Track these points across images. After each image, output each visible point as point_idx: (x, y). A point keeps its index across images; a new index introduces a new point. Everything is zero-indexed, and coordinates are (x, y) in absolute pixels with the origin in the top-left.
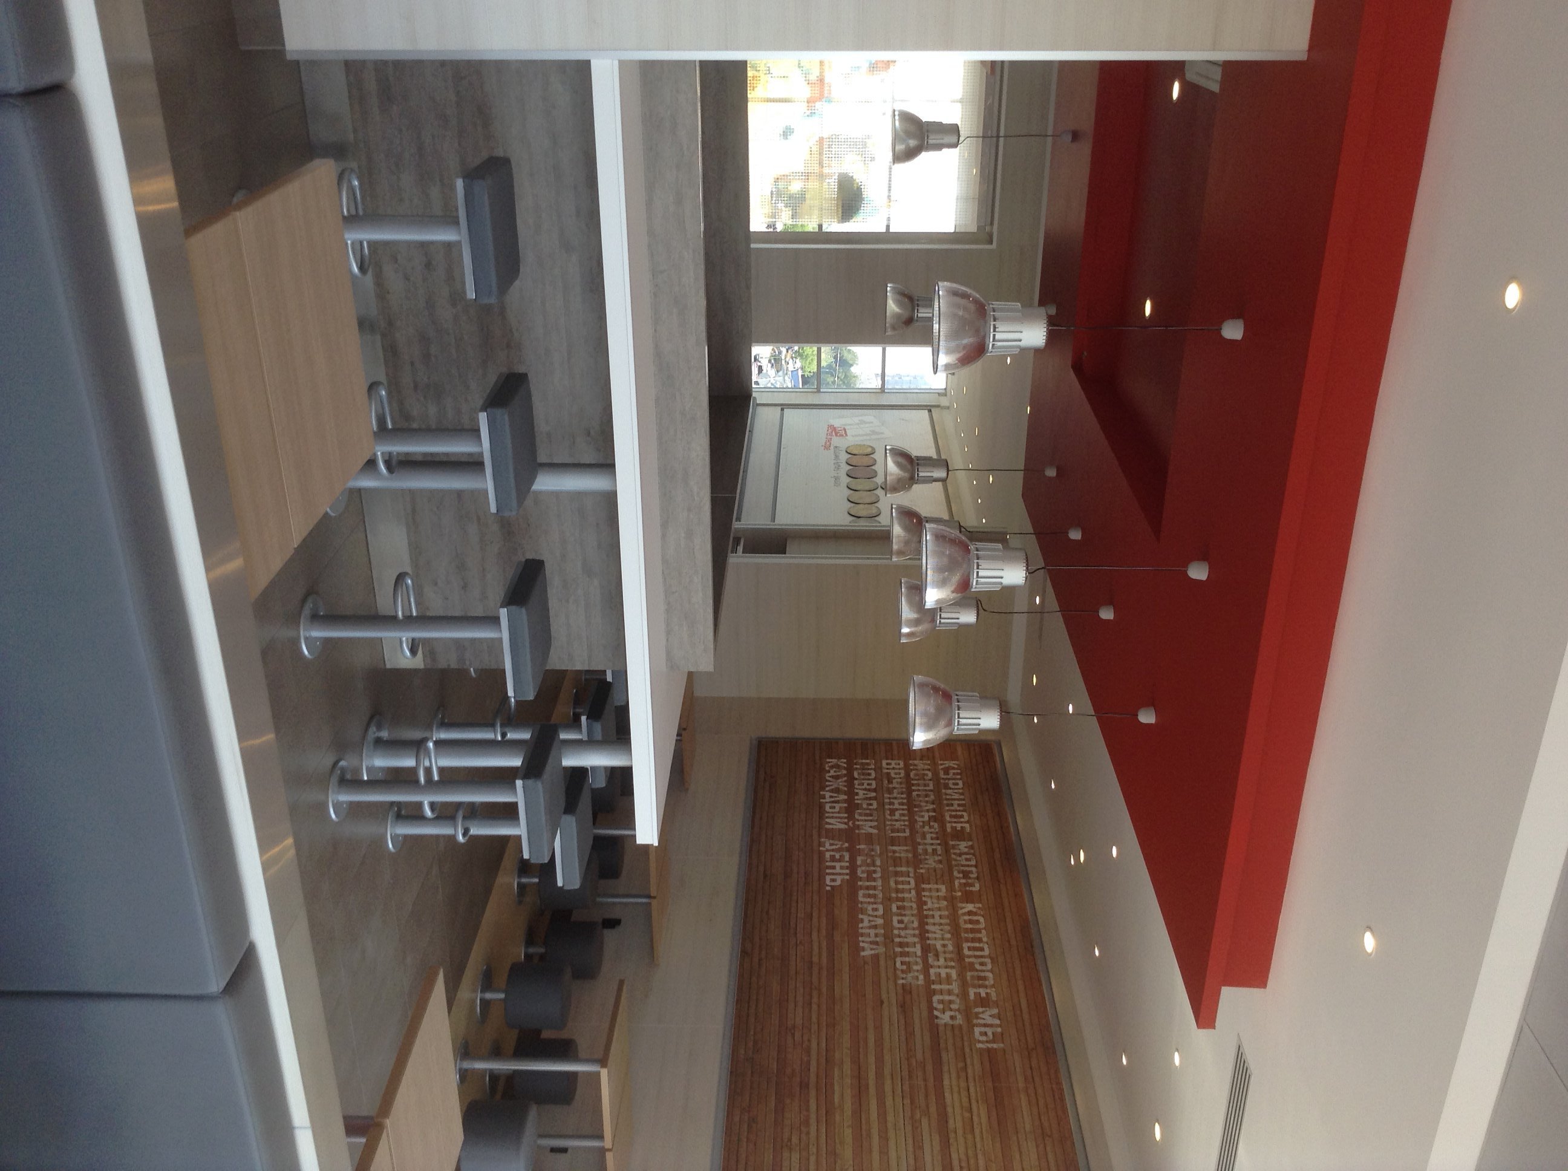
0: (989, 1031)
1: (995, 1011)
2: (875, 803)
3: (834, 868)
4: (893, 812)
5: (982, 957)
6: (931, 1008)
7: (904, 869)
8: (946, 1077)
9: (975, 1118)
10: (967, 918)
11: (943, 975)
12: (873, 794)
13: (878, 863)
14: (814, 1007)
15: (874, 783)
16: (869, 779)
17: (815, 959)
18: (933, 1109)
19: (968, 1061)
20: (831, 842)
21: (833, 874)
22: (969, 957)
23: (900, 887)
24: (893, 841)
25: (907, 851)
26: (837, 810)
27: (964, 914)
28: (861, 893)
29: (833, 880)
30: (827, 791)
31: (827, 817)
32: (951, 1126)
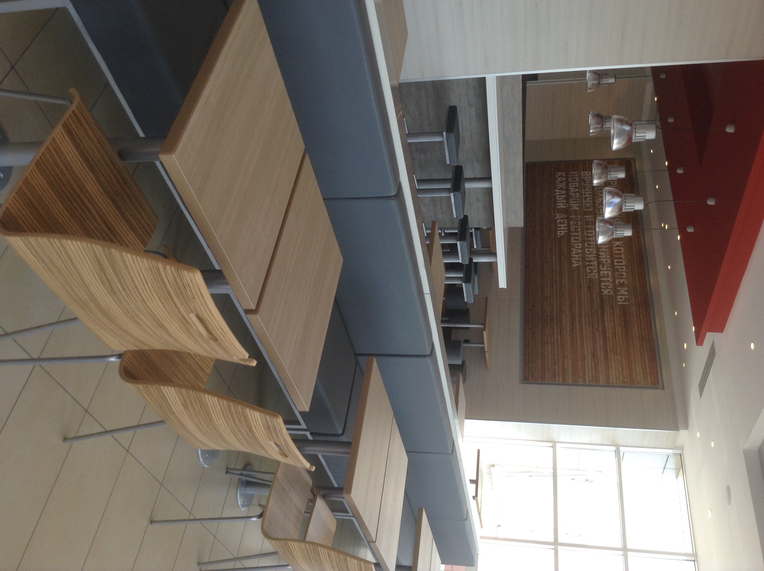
0: (623, 297)
1: (626, 289)
2: (578, 194)
3: (561, 227)
4: (586, 198)
5: (622, 265)
6: (600, 288)
7: (590, 226)
8: (606, 316)
9: (617, 332)
10: (616, 248)
11: (606, 274)
12: (577, 190)
13: (579, 224)
14: (554, 288)
15: (577, 184)
16: (575, 182)
17: (554, 268)
18: (600, 329)
19: (615, 310)
20: (559, 214)
21: (561, 230)
22: (617, 266)
23: (589, 235)
24: (586, 213)
25: (592, 218)
26: (562, 198)
28: (572, 238)
29: (561, 233)
30: (557, 189)
31: (558, 203)
32: (607, 335)
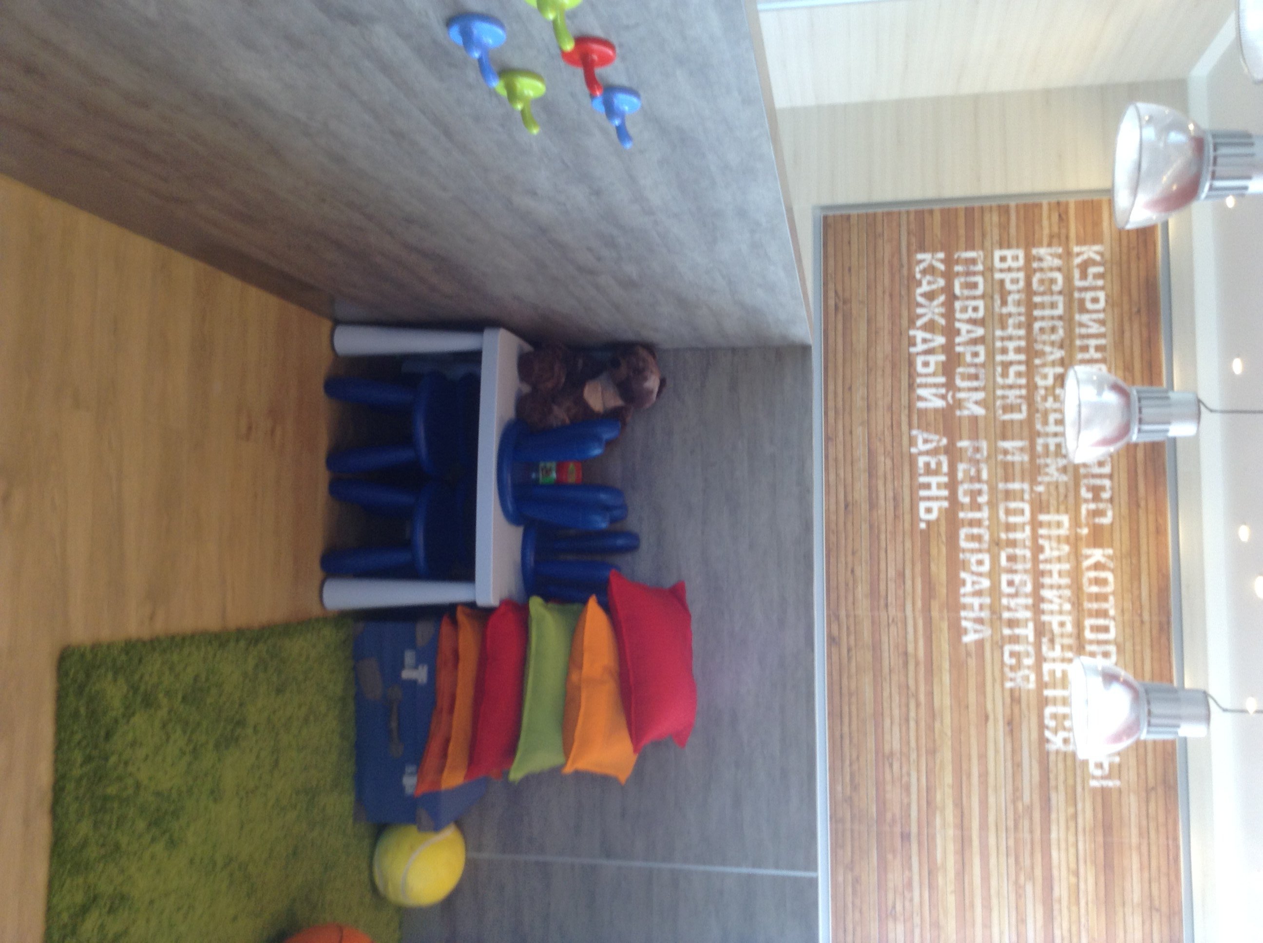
0: (1106, 761)
2: (981, 349)
3: (928, 486)
4: (1006, 365)
5: (1106, 642)
6: (1042, 727)
7: (1016, 486)
8: (1054, 828)
9: (1082, 885)
10: (1092, 574)
11: (1059, 675)
12: (980, 332)
13: (985, 475)
14: (912, 724)
15: (980, 304)
16: (974, 298)
17: (911, 648)
18: (1038, 872)
19: (1080, 806)
20: (926, 435)
21: (929, 499)
22: (1091, 642)
23: (1012, 519)
24: (1005, 431)
25: (1022, 450)
26: (931, 369)
27: (1089, 569)
28: (963, 532)
29: (929, 510)
30: (918, 329)
31: (921, 386)
32: (1056, 893)
